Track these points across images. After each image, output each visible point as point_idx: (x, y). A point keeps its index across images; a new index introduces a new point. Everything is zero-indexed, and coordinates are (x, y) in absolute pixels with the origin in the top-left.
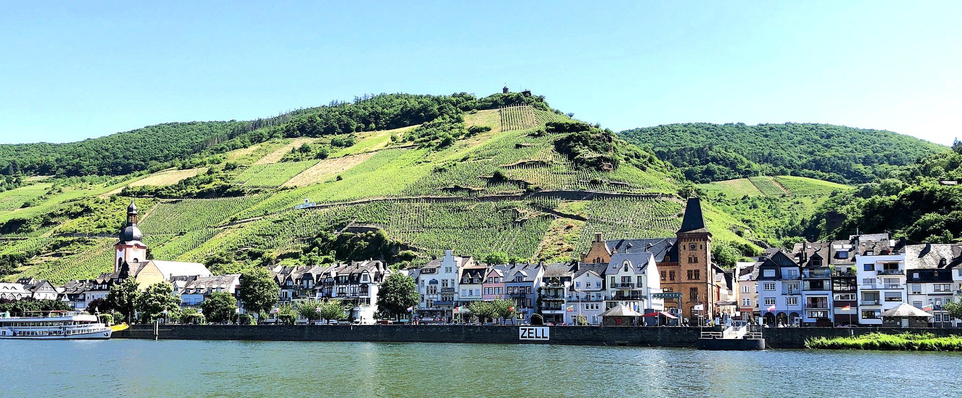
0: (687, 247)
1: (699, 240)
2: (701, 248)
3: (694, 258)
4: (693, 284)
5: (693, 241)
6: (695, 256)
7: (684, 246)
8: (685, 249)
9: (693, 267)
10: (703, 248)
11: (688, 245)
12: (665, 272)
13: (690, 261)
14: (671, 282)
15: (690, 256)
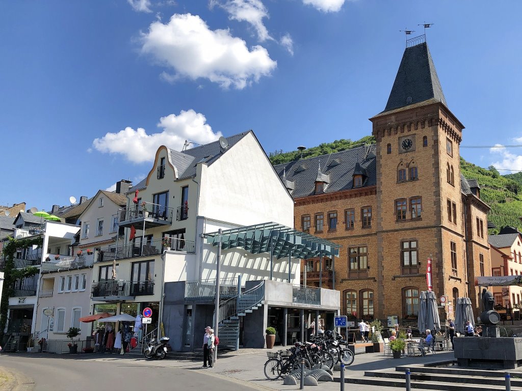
0: (395, 148)
1: (419, 126)
2: (425, 144)
3: (411, 170)
4: (408, 232)
5: (406, 130)
6: (412, 165)
7: (389, 145)
8: (389, 152)
9: (406, 191)
10: (430, 142)
11: (396, 141)
12: (352, 210)
13: (401, 179)
14: (365, 232)
15: (401, 167)
